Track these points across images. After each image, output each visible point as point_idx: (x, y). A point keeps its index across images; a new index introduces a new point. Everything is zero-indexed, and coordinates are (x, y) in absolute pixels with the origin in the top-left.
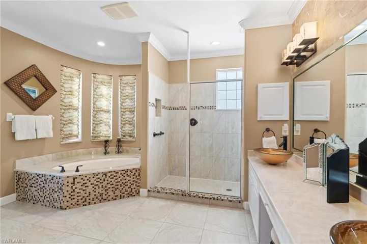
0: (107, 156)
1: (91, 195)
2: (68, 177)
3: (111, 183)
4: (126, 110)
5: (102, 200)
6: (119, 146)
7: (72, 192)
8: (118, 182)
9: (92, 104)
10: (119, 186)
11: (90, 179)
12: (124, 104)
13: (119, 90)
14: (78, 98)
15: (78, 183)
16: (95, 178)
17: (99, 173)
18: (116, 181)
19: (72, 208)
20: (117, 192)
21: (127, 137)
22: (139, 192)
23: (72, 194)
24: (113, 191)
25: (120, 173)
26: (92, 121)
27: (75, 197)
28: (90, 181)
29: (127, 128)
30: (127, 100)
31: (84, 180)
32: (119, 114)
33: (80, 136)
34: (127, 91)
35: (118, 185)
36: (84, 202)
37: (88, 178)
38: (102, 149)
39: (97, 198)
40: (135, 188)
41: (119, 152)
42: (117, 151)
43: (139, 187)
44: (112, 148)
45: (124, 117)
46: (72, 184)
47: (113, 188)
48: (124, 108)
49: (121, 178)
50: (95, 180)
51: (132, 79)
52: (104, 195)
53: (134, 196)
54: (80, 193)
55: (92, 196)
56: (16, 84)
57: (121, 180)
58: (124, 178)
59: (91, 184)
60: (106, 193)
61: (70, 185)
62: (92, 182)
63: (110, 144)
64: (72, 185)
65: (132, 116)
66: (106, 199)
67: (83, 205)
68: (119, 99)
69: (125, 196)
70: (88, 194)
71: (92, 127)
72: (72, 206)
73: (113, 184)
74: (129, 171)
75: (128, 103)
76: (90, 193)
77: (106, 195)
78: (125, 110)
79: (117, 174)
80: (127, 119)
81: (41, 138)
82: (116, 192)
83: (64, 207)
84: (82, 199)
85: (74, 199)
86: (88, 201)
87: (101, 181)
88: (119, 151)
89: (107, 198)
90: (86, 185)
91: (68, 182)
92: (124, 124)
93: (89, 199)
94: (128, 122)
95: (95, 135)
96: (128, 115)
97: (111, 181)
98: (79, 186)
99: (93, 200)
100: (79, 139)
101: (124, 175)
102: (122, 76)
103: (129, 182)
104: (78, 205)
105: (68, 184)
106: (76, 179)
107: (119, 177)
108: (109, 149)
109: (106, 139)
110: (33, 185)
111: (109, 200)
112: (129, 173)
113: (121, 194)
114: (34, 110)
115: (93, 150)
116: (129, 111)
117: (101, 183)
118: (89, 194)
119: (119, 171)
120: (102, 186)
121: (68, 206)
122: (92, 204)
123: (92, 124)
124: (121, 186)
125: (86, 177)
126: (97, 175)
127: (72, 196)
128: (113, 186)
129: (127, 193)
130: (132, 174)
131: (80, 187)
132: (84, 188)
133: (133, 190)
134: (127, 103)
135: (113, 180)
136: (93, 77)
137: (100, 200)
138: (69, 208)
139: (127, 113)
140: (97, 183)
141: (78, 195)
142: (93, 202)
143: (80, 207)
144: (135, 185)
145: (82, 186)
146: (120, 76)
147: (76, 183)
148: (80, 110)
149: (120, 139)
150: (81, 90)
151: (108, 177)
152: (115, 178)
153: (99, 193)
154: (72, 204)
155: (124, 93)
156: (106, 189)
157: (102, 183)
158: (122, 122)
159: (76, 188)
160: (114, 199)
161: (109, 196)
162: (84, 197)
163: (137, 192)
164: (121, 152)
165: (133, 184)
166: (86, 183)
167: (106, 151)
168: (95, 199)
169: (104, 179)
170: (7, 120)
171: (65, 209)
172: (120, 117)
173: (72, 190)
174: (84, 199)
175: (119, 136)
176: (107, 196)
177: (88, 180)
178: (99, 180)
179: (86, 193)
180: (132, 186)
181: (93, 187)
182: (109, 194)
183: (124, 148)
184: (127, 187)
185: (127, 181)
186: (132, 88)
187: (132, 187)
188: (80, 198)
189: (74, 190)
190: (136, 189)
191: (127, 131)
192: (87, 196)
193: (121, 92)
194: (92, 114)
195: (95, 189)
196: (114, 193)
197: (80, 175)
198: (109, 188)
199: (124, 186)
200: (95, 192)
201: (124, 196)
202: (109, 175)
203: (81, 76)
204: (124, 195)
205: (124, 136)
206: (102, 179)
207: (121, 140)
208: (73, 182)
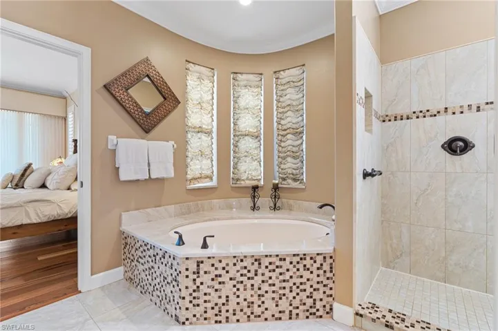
0: (256, 213)
1: (230, 303)
2: (187, 259)
3: (270, 282)
4: (288, 131)
5: (252, 317)
6: (275, 197)
7: (194, 291)
8: (284, 281)
9: (232, 125)
10: (287, 291)
11: (227, 269)
12: (283, 122)
13: (275, 97)
14: (210, 115)
15: (206, 273)
16: (238, 267)
17: (245, 257)
18: (281, 278)
19: (195, 324)
20: (284, 304)
21: (290, 181)
22: (331, 309)
23: (194, 294)
24: (273, 299)
25: (288, 260)
26: (232, 152)
27: (201, 301)
28: (227, 272)
29: (290, 164)
30: (289, 113)
31: (216, 269)
32: (276, 141)
33: (215, 178)
34: (288, 97)
35: (284, 288)
36: (216, 315)
37: (223, 264)
38: (247, 201)
39: (242, 310)
40: (321, 300)
41: (275, 208)
42: (272, 205)
43: (331, 299)
44: (265, 200)
45: (283, 144)
46: (194, 273)
47: (274, 292)
48: (285, 127)
49: (291, 273)
50: (238, 271)
51: (298, 72)
52: (256, 306)
53: (321, 317)
54: (210, 294)
55: (232, 305)
56: (120, 88)
57: (291, 277)
58: (298, 273)
59: (231, 279)
60: (260, 303)
61: (192, 276)
62: (231, 275)
63: (260, 192)
64: (195, 276)
65: (299, 142)
66: (259, 316)
67: (216, 322)
68: (275, 113)
69: (301, 315)
70: (223, 300)
71: (232, 163)
72: (195, 319)
73: (274, 285)
74: (308, 258)
75: (291, 119)
76: (227, 297)
77: (259, 306)
78: (285, 132)
79: (282, 263)
80: (289, 148)
81: (157, 179)
82: (280, 302)
83: (182, 319)
84: (213, 308)
85: (198, 305)
86: (224, 314)
87: (249, 275)
88: (275, 205)
89: (263, 313)
90: (220, 279)
91: (187, 269)
92: (284, 158)
93: (227, 311)
94: (291, 154)
95: (236, 177)
96: (290, 141)
97: (270, 278)
98: (206, 279)
99: (234, 314)
100: (214, 183)
101: (298, 266)
102: (279, 71)
103: (309, 284)
104: (205, 319)
105: (187, 273)
106: (201, 265)
107: (288, 270)
108: (259, 202)
109: (255, 183)
110: (140, 260)
111: (266, 319)
112: (308, 262)
113: (291, 308)
114: (147, 131)
115: (234, 201)
116: (293, 134)
117: (249, 278)
118: (227, 301)
119: (287, 255)
120: (252, 285)
121: (187, 319)
122: (232, 322)
123: (232, 158)
124: (291, 291)
125: (220, 261)
126: (242, 261)
127: (194, 298)
128: (273, 288)
129: (305, 308)
130: (316, 265)
131: (210, 283)
132: (217, 286)
133: (319, 305)
134: (289, 119)
135: (274, 275)
136: (234, 79)
137: (249, 317)
138: (191, 324)
139: (289, 136)
140: (242, 279)
141: (207, 298)
142: (235, 318)
143: (209, 323)
144: (321, 291)
145: (213, 280)
146: (275, 72)
147: (202, 272)
148: (214, 135)
149: (278, 184)
150: (215, 101)
151: (263, 266)
152: (278, 271)
153: (245, 300)
154: (194, 316)
155: (284, 102)
156: (259, 292)
157: (253, 278)
158: (281, 155)
159: (202, 283)
160: (276, 319)
161: (266, 309)
162: (216, 304)
163: (328, 310)
164: (279, 209)
165: (318, 289)
166: (220, 276)
167: (254, 205)
168: (238, 312)
169: (256, 271)
170: (109, 148)
171: (184, 323)
172: (276, 146)
173: (195, 288)
174: (217, 309)
175: (275, 179)
176: (262, 309)
177: (224, 268)
178: (245, 271)
179: (220, 297)
180: (315, 293)
181: (234, 286)
182: (266, 305)
183: (284, 200)
184: (303, 295)
185: (304, 280)
186: (297, 89)
187: (316, 295)
188: (209, 305)
189: (198, 287)
190: (324, 303)
191: (290, 171)
192: (223, 304)
193: (278, 101)
194: (232, 141)
195: (238, 290)
196: (277, 306)
197: (209, 258)
198: (267, 292)
199: (298, 291)
200: (238, 296)
201: (297, 314)
202: (265, 262)
203: (215, 77)
204: (297, 311)
205: (284, 179)
206: (253, 269)
207: (280, 186)
208: (195, 270)
